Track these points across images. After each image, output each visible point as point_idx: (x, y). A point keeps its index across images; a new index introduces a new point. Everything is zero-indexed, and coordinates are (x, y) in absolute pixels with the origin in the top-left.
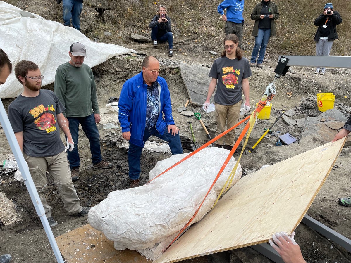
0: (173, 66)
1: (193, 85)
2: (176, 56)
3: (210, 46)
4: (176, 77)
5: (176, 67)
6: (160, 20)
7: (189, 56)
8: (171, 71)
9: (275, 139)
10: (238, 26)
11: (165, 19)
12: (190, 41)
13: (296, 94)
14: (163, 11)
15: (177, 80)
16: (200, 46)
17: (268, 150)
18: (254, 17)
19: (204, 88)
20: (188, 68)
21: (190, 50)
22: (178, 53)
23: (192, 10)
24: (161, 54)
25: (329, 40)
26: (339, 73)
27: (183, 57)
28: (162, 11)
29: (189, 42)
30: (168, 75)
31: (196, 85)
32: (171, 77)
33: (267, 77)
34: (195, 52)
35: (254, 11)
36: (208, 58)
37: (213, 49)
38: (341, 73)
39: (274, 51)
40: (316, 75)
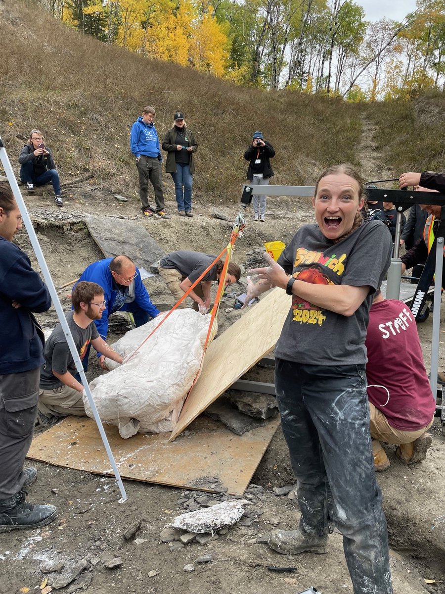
0: (74, 220)
1: (110, 245)
2: (67, 205)
3: (113, 189)
4: (81, 236)
5: (78, 221)
6: (37, 152)
7: (87, 204)
8: (72, 227)
9: (233, 301)
10: (154, 161)
11: (45, 150)
12: (82, 182)
13: (240, 247)
14: (39, 139)
15: (84, 240)
16: (99, 190)
17: (228, 315)
18: (167, 147)
19: (126, 248)
20: (98, 221)
21: (85, 195)
22: (69, 200)
23: (72, 135)
24: (45, 203)
25: (265, 177)
26: (279, 218)
27: (79, 206)
28: (36, 139)
29: (81, 184)
30: (69, 233)
31: (114, 244)
32: (73, 235)
33: (202, 227)
34: (93, 198)
35: (166, 139)
36: (116, 206)
37: (118, 193)
38: (282, 218)
39: (199, 193)
40: (256, 222)
